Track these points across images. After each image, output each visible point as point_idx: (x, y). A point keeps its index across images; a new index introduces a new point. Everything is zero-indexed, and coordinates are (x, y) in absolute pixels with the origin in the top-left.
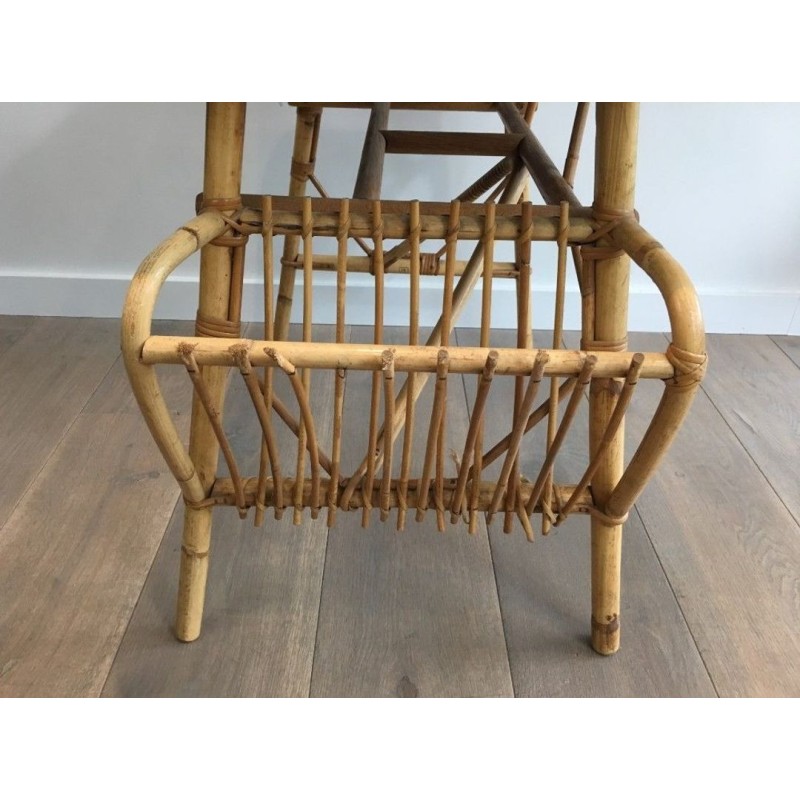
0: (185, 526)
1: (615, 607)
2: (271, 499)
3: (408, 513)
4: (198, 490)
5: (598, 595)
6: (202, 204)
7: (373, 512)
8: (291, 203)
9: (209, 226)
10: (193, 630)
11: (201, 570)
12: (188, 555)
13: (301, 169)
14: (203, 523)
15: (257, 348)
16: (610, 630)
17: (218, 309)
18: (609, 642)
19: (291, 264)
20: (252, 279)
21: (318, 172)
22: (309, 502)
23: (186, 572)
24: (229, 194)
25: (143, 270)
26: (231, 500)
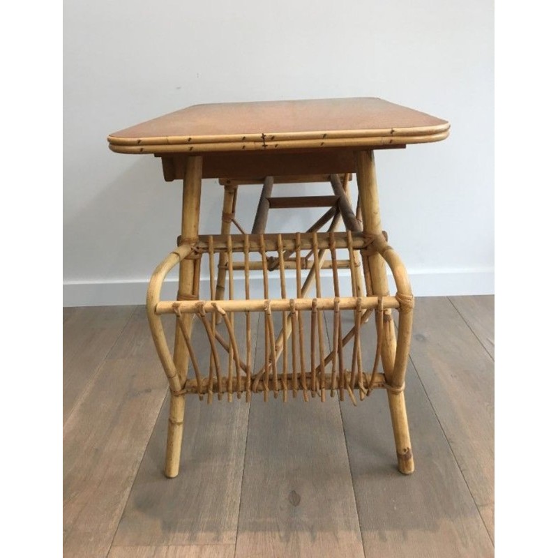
0: (171, 407)
1: (408, 444)
2: (216, 388)
3: (287, 392)
4: (178, 385)
5: (398, 436)
6: (180, 241)
7: (270, 393)
8: (222, 238)
9: (184, 251)
10: (175, 472)
11: (179, 432)
12: (172, 423)
13: (228, 217)
14: (180, 403)
15: (208, 304)
16: (406, 458)
17: (188, 289)
18: (407, 465)
19: (223, 268)
20: (204, 278)
21: (237, 217)
22: (236, 389)
23: (171, 434)
24: (193, 235)
25: (156, 272)
26: (196, 390)
